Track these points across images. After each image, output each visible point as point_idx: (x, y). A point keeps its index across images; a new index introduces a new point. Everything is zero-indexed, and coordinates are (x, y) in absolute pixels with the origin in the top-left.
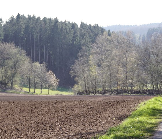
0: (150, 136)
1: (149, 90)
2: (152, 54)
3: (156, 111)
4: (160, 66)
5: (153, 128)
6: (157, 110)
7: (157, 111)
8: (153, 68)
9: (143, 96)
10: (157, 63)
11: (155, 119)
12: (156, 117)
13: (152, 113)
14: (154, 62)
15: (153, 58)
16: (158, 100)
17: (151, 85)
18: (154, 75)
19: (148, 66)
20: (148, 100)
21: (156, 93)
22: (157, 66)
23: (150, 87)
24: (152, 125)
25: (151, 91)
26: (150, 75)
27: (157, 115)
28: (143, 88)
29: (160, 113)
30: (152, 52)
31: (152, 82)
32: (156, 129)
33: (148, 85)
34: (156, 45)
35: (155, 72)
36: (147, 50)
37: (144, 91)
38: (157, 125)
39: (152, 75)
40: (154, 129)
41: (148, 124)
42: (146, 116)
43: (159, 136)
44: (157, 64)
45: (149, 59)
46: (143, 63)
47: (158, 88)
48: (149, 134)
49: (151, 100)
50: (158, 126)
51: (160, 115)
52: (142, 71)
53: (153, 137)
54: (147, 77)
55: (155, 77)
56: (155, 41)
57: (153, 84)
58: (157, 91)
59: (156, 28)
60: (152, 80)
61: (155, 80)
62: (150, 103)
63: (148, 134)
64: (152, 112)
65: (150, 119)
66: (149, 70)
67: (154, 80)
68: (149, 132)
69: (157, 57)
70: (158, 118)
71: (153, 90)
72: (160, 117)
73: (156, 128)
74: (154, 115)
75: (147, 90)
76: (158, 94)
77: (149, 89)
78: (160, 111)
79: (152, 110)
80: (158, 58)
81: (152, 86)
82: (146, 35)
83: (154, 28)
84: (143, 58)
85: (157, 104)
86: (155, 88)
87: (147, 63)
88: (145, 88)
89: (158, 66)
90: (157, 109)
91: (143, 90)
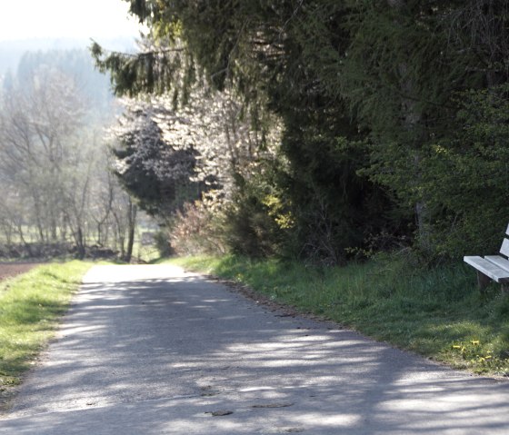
0: (13, 384)
1: (28, 246)
2: (35, 132)
3: (40, 307)
4: (59, 171)
5: (24, 358)
6: (43, 305)
7: (43, 309)
8: (41, 175)
9: (11, 263)
10: (52, 160)
11: (36, 331)
12: (36, 327)
13: (26, 315)
14: (42, 158)
15: (38, 144)
16: (50, 275)
17: (34, 230)
18: (42, 198)
19: (24, 171)
20: (20, 276)
21: (50, 254)
22: (52, 171)
23: (30, 235)
24: (23, 352)
25: (34, 249)
26: (32, 198)
27: (43, 318)
28: (9, 241)
29: (52, 312)
30: (36, 125)
31: (36, 221)
32: (33, 363)
33: (24, 229)
34: (44, 103)
35: (45, 189)
36: (20, 120)
37: (11, 247)
38: (37, 350)
39: (36, 198)
40: (26, 363)
41: (10, 347)
42: (8, 325)
43: (40, 384)
44: (51, 165)
45: (26, 147)
46: (6, 159)
47: (54, 236)
48: (10, 379)
49: (27, 276)
50: (41, 353)
51: (49, 320)
52: (6, 185)
53: (20, 387)
54: (21, 204)
55: (45, 204)
56: (42, 93)
57: (39, 226)
58: (54, 246)
59: (45, 51)
60: (38, 214)
61: (47, 214)
62: (24, 283)
63: (5, 379)
64: (27, 311)
65: (19, 332)
66: (27, 181)
67: (43, 214)
68: (11, 373)
69: (51, 140)
70: (45, 329)
71: (40, 245)
72: (50, 326)
73: (32, 360)
74: (32, 320)
75: (21, 246)
76: (54, 256)
77: (28, 240)
78: (52, 306)
79: (27, 307)
80: (54, 146)
81: (38, 232)
82: (15, 72)
83: (40, 53)
84: (6, 144)
85: (44, 287)
86: (45, 239)
87: (22, 160)
88: (17, 240)
89: (56, 170)
90: (44, 301)
91: (9, 246)
